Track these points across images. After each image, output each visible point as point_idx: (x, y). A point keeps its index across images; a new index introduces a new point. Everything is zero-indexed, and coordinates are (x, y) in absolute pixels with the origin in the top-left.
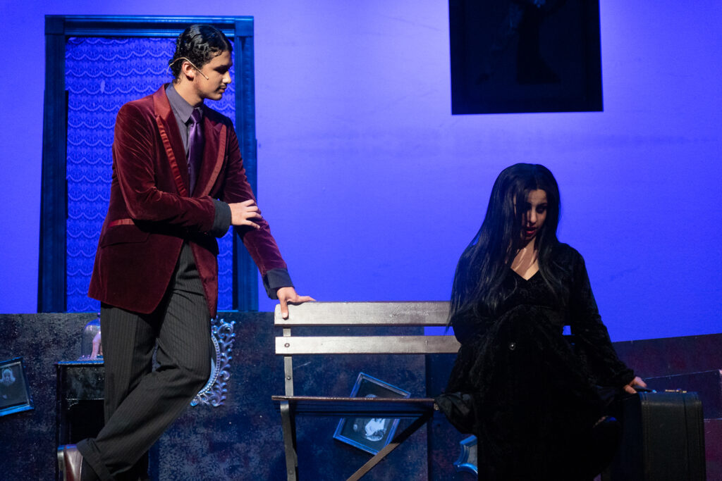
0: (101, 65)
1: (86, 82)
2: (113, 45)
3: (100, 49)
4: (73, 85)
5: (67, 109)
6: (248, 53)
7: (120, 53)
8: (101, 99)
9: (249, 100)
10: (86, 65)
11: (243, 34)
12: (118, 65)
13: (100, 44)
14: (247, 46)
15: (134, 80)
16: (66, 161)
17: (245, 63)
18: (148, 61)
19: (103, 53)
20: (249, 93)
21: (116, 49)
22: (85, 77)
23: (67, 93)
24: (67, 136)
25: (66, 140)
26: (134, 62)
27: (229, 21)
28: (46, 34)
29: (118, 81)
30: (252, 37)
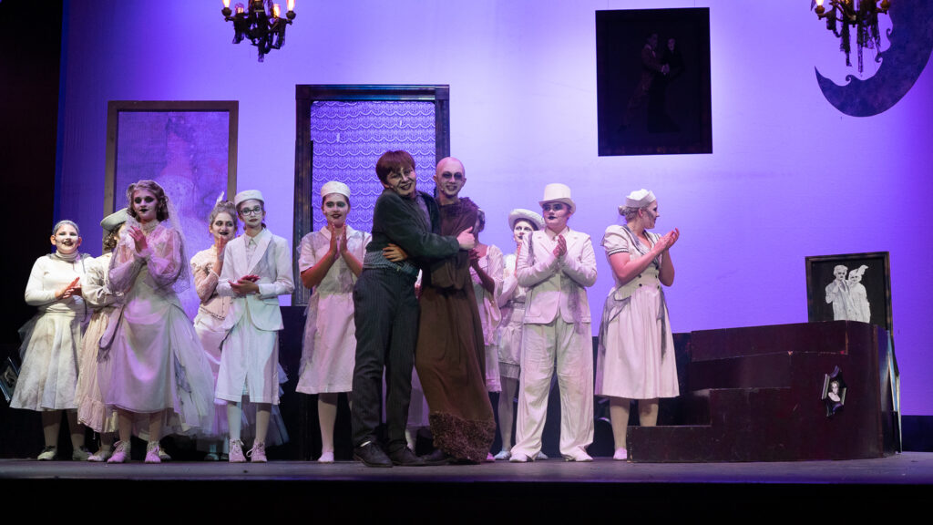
0: (337, 122)
1: (326, 134)
2: (345, 106)
3: (336, 109)
4: (317, 137)
5: (312, 155)
6: (445, 112)
7: (351, 112)
8: (337, 147)
9: (446, 147)
10: (326, 121)
11: (441, 99)
12: (349, 121)
13: (335, 106)
14: (444, 107)
15: (361, 132)
16: (311, 193)
17: (443, 119)
18: (372, 119)
19: (338, 113)
20: (446, 141)
21: (348, 109)
22: (326, 130)
23: (312, 142)
24: (312, 175)
25: (312, 178)
26: (361, 119)
27: (431, 88)
28: (297, 99)
29: (349, 133)
30: (448, 100)
